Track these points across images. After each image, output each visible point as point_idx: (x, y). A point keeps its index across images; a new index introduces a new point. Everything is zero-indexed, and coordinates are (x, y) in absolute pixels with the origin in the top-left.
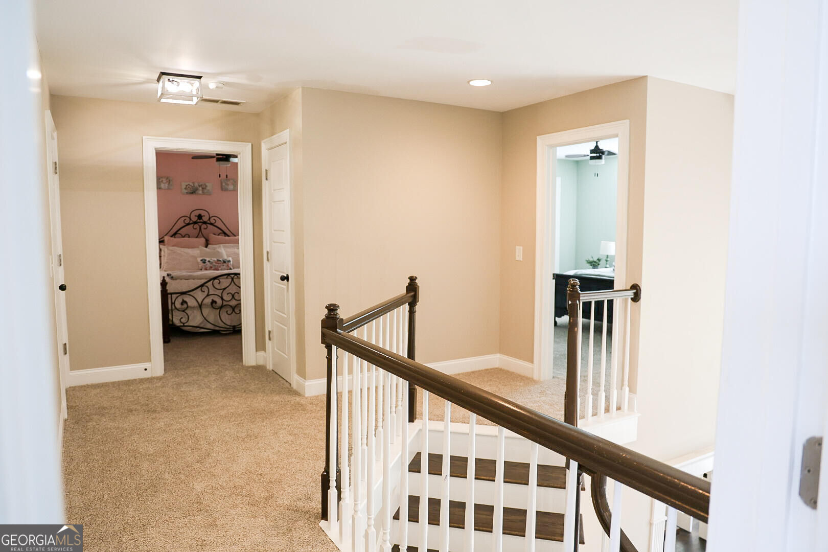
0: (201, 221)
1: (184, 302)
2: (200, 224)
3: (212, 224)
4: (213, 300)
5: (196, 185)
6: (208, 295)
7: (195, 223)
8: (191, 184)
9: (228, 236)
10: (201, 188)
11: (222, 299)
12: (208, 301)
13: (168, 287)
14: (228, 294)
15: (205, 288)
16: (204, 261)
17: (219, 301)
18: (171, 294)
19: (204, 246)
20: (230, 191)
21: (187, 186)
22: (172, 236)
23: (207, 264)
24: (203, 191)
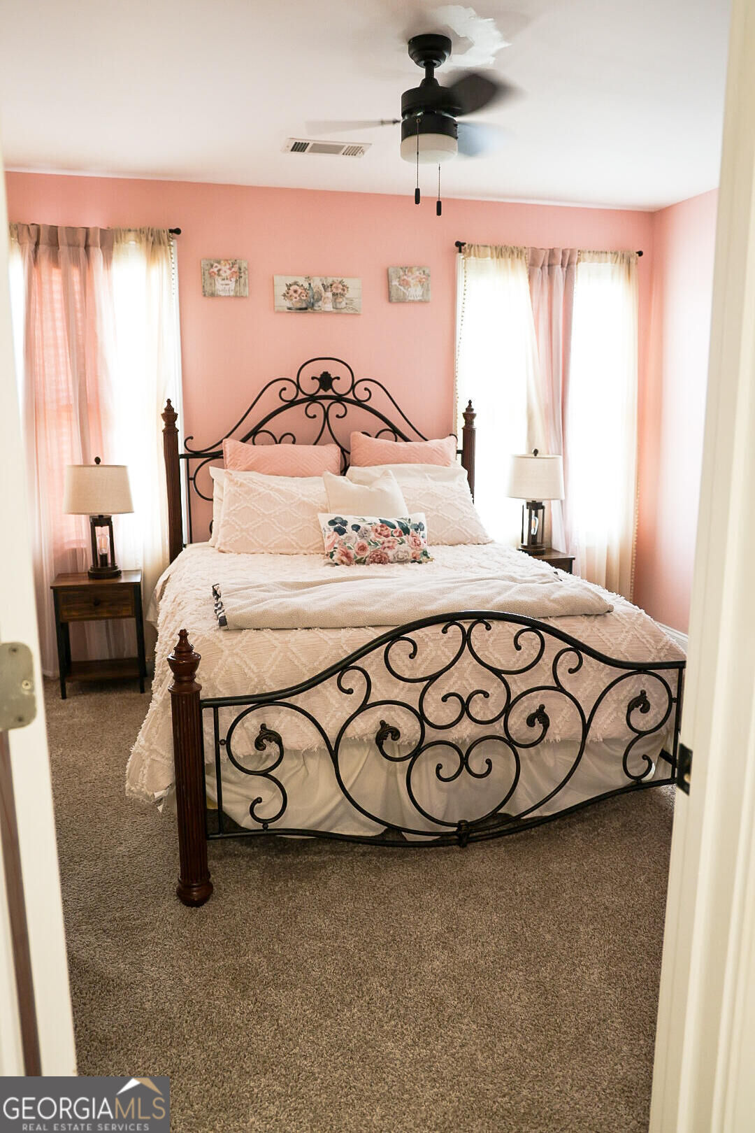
0: (330, 392)
1: (267, 736)
2: (326, 403)
3: (359, 403)
4: (383, 723)
5: (317, 283)
6: (364, 707)
7: (312, 399)
8: (302, 281)
9: (406, 440)
10: (329, 295)
11: (421, 717)
12: (366, 725)
13: (202, 675)
14: (444, 699)
15: (353, 680)
16: (339, 527)
17: (408, 726)
18: (217, 704)
19: (336, 474)
20: (413, 302)
21: (289, 286)
22: (244, 440)
23: (349, 538)
24: (335, 301)
